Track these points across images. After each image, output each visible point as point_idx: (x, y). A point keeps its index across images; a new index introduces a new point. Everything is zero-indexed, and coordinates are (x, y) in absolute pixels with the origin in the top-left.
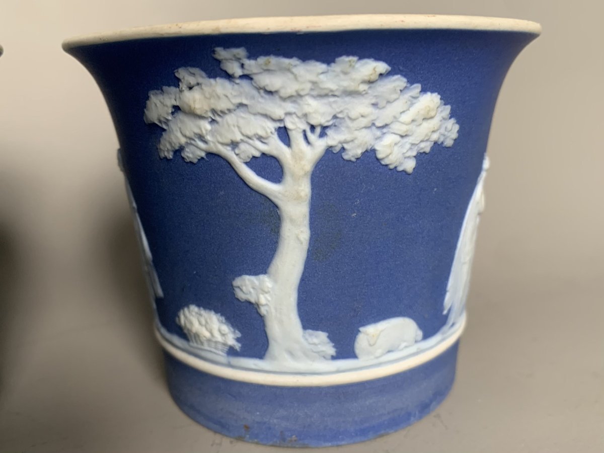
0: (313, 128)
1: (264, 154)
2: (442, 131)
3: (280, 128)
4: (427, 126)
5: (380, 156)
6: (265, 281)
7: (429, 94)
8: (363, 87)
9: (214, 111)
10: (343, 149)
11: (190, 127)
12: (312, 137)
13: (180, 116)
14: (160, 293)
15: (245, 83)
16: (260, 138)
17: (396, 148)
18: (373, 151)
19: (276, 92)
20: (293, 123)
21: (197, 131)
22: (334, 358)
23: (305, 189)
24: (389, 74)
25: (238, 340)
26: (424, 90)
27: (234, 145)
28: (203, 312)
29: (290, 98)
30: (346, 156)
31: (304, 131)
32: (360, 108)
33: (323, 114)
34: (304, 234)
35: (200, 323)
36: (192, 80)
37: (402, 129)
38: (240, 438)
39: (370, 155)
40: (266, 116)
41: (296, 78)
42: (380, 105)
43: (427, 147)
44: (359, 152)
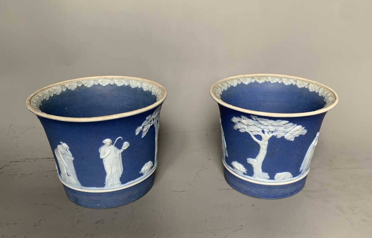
0: (270, 131)
1: (258, 135)
2: (302, 132)
3: (262, 130)
4: (297, 132)
5: (285, 138)
6: (254, 160)
7: (299, 126)
8: (282, 125)
9: (248, 125)
10: (277, 136)
11: (242, 126)
12: (269, 133)
13: (240, 123)
14: (227, 156)
15: (256, 121)
16: (258, 132)
17: (289, 137)
18: (284, 137)
19: (263, 124)
20: (266, 130)
21: (244, 127)
22: (269, 179)
23: (267, 143)
24: (288, 123)
25: (246, 171)
26: (297, 125)
27: (252, 132)
28: (238, 163)
29: (266, 126)
30: (277, 137)
31: (268, 132)
32: (282, 129)
33: (273, 129)
34: (265, 152)
35: (238, 166)
36: (244, 118)
37: (291, 133)
38: (244, 193)
39: (283, 138)
40: (260, 128)
41: (267, 122)
42: (286, 128)
43: (298, 136)
44: (280, 137)
